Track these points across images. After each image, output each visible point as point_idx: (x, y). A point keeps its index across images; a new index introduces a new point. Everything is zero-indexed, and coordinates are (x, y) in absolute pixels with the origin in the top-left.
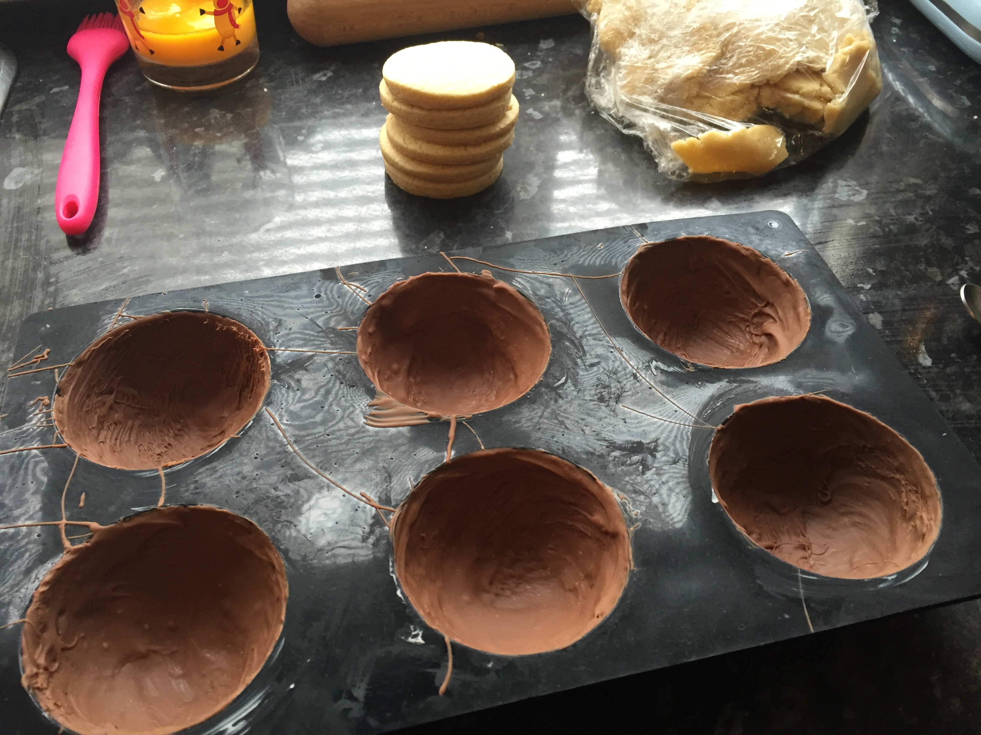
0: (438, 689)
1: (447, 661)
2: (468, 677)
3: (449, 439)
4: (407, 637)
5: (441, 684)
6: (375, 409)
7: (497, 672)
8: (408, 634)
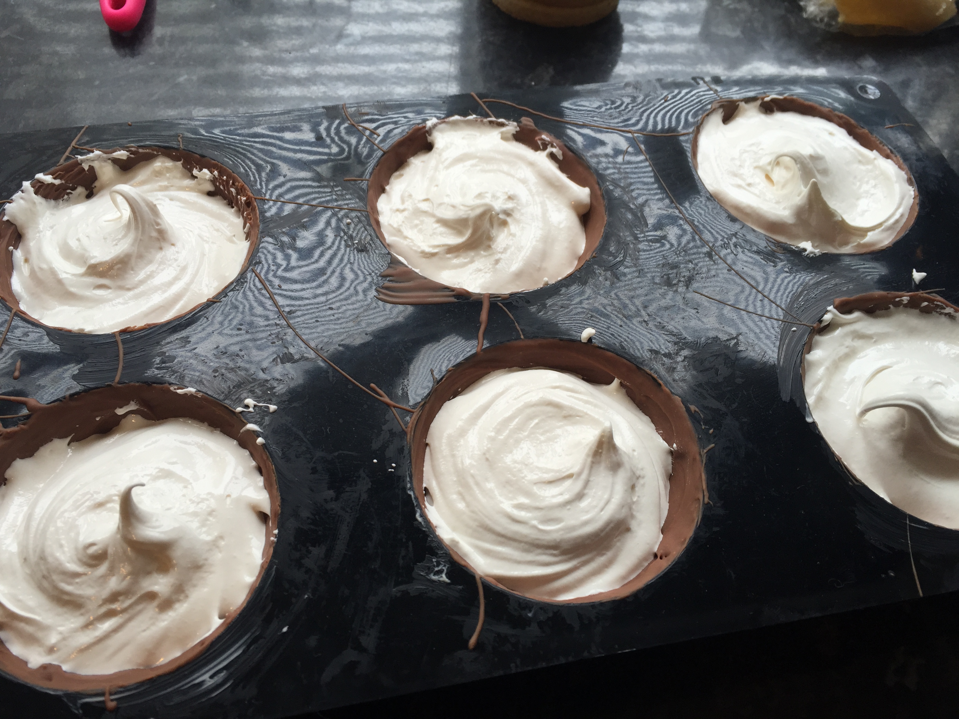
0: (467, 641)
1: (478, 607)
2: (504, 629)
3: (480, 323)
4: (428, 574)
5: (470, 637)
6: (389, 281)
7: (541, 624)
8: (430, 570)
